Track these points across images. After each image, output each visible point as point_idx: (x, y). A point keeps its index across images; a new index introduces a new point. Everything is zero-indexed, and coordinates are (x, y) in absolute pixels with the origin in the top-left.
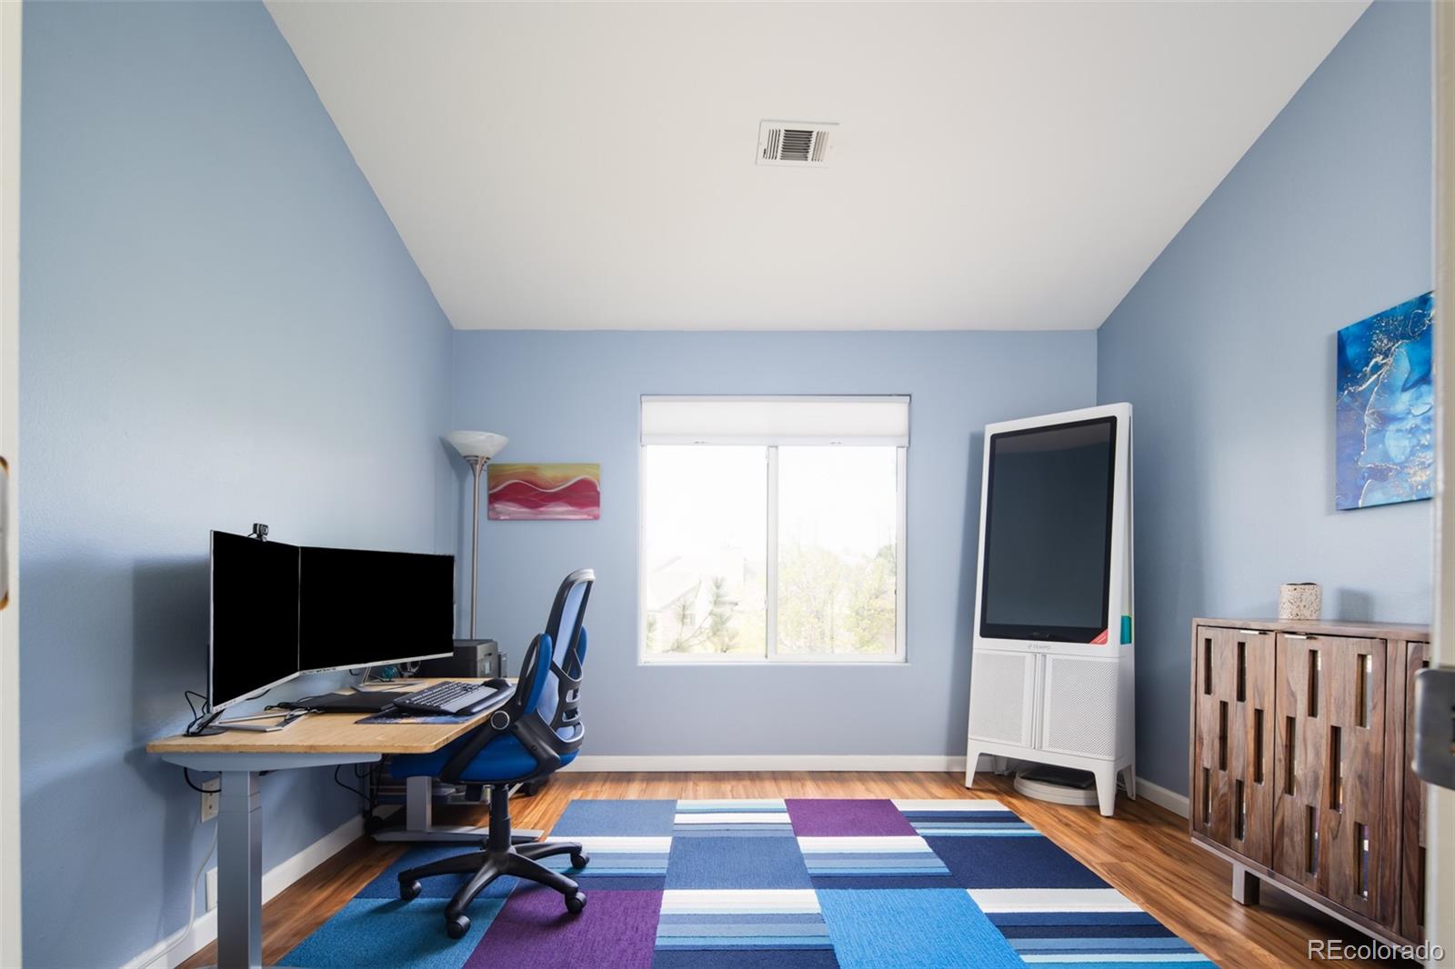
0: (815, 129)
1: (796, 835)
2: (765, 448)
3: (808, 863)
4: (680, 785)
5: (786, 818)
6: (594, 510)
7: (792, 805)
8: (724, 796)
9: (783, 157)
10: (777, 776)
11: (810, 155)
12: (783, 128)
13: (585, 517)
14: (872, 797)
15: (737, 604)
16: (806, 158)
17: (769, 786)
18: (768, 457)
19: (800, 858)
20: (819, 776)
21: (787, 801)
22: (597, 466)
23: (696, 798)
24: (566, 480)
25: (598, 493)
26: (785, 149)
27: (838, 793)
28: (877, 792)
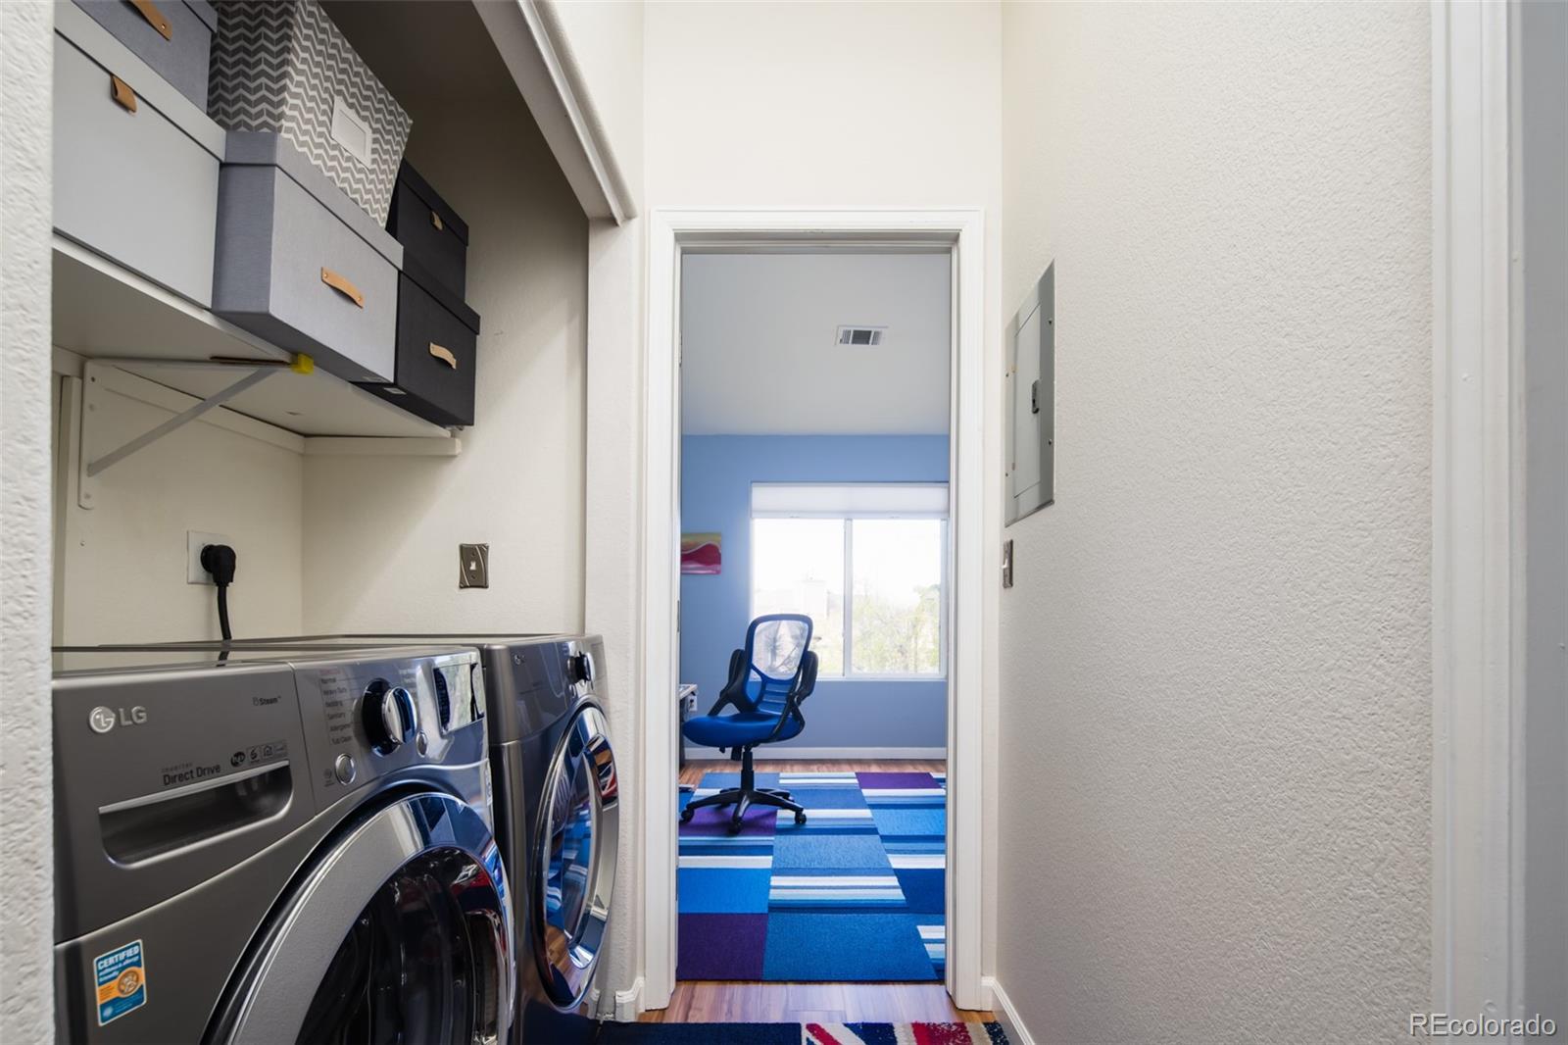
0: (873, 330)
1: (862, 788)
2: (843, 521)
3: (866, 800)
4: (780, 767)
5: (856, 781)
6: (718, 567)
7: (858, 775)
8: (812, 771)
9: (853, 342)
10: (850, 762)
11: (871, 341)
12: (852, 329)
13: (710, 571)
14: (917, 771)
15: (820, 639)
16: (868, 343)
17: (845, 767)
18: (845, 527)
19: (863, 798)
20: (880, 762)
21: (856, 774)
22: (719, 534)
23: (792, 771)
24: (696, 545)
25: (720, 555)
26: (854, 338)
27: (894, 770)
28: (922, 769)
